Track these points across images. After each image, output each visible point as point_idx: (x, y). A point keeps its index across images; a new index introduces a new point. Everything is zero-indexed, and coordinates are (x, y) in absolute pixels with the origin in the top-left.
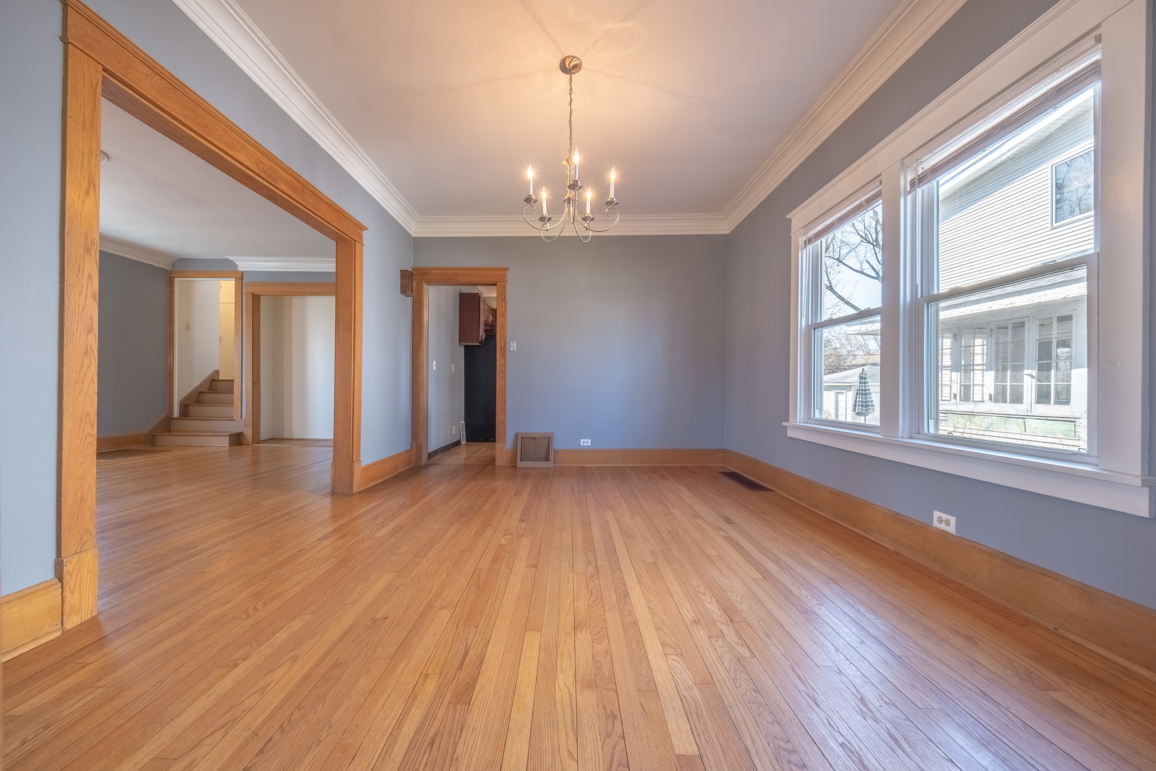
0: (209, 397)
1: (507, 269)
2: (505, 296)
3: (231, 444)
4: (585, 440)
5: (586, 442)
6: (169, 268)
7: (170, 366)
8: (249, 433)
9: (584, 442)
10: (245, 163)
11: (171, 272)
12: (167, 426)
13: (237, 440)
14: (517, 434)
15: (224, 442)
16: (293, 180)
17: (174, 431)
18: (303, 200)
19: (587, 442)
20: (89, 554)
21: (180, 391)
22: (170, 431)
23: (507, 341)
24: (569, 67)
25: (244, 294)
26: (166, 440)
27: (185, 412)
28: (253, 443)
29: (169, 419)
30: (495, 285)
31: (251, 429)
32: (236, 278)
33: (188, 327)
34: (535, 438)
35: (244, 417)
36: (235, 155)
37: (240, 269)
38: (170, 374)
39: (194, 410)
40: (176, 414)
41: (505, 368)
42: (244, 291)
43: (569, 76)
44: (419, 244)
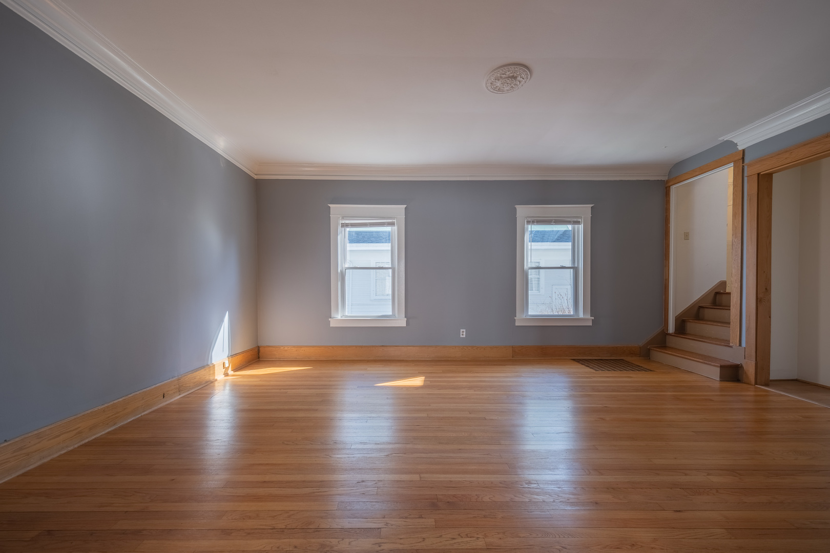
0: (709, 313)
3: (723, 378)
6: (665, 178)
7: (666, 279)
8: (750, 369)
11: (667, 182)
12: (661, 341)
13: (733, 373)
15: (713, 373)
17: (670, 348)
21: (676, 307)
22: (665, 347)
25: (746, 179)
27: (681, 329)
28: (756, 383)
29: (664, 334)
31: (753, 363)
32: (735, 162)
33: (687, 236)
35: (744, 345)
37: (740, 148)
38: (665, 288)
39: (691, 326)
40: (671, 329)
42: (746, 174)
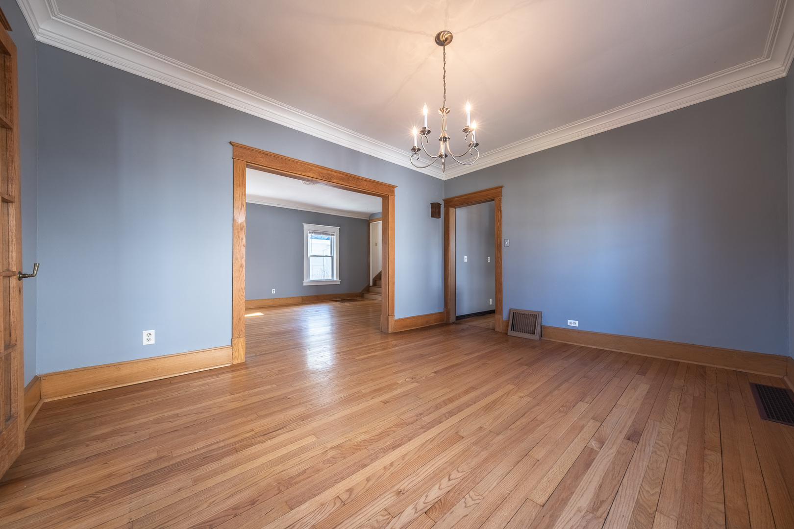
1: (502, 187)
2: (500, 207)
4: (573, 321)
5: (573, 323)
6: (368, 218)
7: (369, 263)
9: (571, 323)
10: (313, 176)
11: (369, 221)
12: (368, 289)
14: (510, 310)
16: (342, 175)
17: (371, 292)
18: (349, 183)
19: (575, 323)
20: (242, 339)
21: (372, 274)
22: (369, 292)
23: (503, 240)
24: (442, 41)
26: (367, 295)
27: (375, 284)
29: (369, 286)
30: (493, 200)
34: (524, 314)
36: (307, 174)
38: (369, 267)
39: (379, 283)
40: (371, 284)
41: (501, 260)
43: (442, 47)
44: (448, 183)
